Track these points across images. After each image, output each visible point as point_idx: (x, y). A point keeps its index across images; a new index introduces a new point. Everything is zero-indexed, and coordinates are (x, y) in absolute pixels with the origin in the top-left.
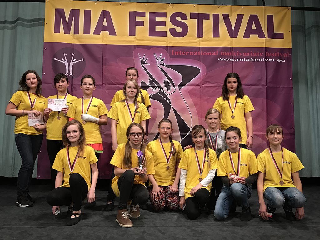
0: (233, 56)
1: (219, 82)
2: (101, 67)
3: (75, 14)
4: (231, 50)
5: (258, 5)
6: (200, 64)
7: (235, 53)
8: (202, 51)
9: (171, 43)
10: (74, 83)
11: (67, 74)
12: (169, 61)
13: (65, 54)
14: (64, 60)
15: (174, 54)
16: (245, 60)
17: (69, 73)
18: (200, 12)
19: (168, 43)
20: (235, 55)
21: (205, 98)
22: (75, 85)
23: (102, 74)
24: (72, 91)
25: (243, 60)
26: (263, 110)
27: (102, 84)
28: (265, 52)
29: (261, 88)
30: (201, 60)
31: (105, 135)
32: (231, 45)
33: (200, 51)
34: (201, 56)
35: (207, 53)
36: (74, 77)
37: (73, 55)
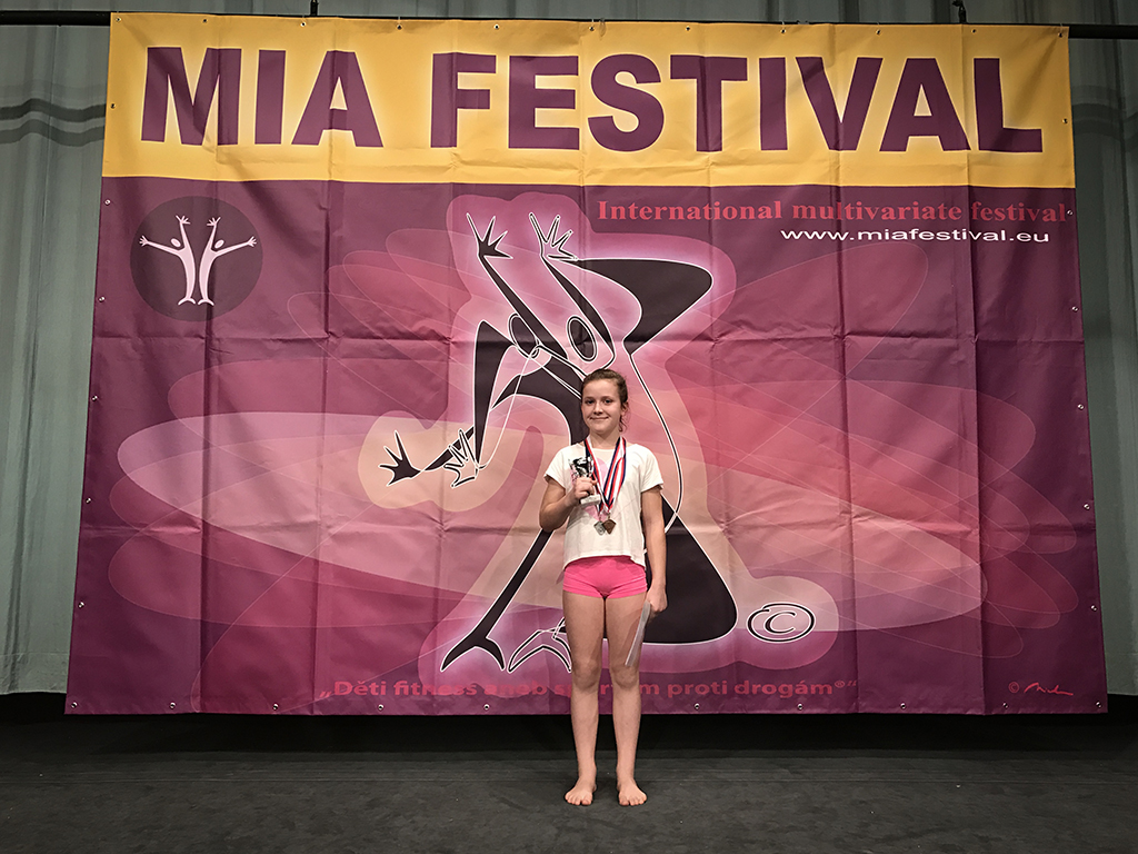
0: (839, 222)
1: (789, 325)
2: (323, 268)
3: (222, 65)
4: (834, 198)
5: (940, 18)
6: (711, 253)
7: (849, 208)
8: (717, 203)
9: (595, 172)
10: (217, 334)
11: (188, 298)
12: (588, 242)
13: (183, 221)
14: (177, 244)
15: (609, 214)
16: (890, 235)
17: (197, 294)
18: (709, 52)
19: (586, 173)
20: (849, 217)
21: (732, 388)
22: (218, 339)
23: (327, 296)
24: (208, 365)
25: (883, 236)
26: (964, 435)
27: (323, 334)
28: (970, 205)
29: (956, 349)
30: (715, 238)
31: (334, 537)
32: (834, 179)
33: (709, 202)
34: (714, 225)
35: (739, 211)
36: (215, 311)
37: (212, 224)
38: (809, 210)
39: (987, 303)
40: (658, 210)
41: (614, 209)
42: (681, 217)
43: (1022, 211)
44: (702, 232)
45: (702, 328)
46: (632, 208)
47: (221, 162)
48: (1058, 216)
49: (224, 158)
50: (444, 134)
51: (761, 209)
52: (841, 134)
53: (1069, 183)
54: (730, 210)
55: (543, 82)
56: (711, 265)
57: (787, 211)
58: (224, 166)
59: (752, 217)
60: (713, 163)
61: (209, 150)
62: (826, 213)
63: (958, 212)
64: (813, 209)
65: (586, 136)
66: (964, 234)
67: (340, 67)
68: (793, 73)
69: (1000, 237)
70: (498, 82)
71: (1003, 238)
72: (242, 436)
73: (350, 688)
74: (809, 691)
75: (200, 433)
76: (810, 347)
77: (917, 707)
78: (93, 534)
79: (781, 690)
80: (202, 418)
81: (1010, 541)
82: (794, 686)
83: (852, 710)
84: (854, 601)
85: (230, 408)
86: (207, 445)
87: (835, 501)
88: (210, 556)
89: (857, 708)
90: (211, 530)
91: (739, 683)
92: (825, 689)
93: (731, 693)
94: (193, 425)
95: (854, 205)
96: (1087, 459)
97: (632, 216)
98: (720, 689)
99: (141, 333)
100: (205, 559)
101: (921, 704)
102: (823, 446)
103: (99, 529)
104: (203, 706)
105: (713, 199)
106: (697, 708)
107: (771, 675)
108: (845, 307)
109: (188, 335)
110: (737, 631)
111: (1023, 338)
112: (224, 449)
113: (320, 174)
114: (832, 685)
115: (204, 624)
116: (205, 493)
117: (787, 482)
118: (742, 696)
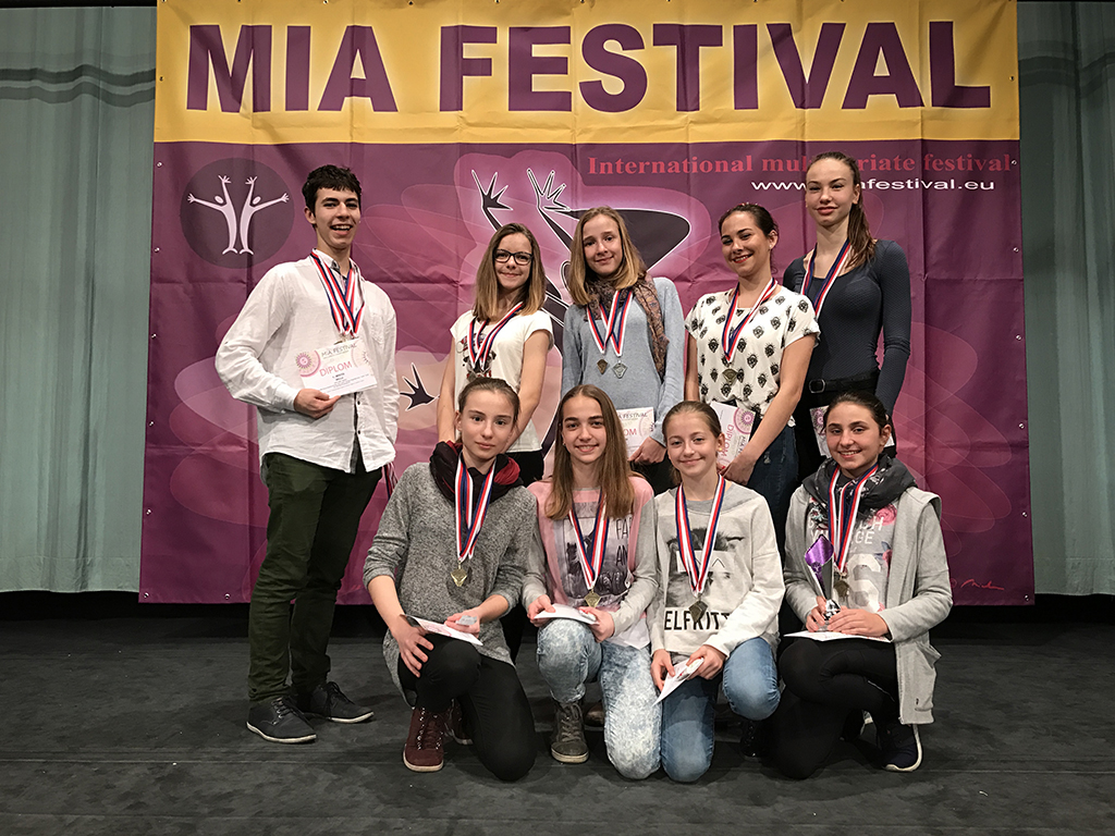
3: (255, 40)
4: (800, 153)
8: (695, 158)
9: (585, 131)
11: (231, 247)
12: (580, 195)
13: (225, 181)
14: (221, 201)
15: (598, 169)
17: (238, 245)
18: (688, 21)
19: (578, 132)
28: (923, 157)
30: (692, 188)
32: (800, 135)
33: (688, 157)
34: (692, 177)
35: (714, 165)
36: (255, 260)
37: (250, 183)
38: (777, 164)
39: (937, 245)
40: (642, 165)
41: (603, 165)
42: (662, 170)
43: (970, 161)
44: (679, 184)
45: (680, 271)
46: (619, 163)
47: (257, 128)
48: (1003, 165)
49: (259, 124)
50: (451, 99)
51: (733, 163)
52: (807, 94)
53: (1014, 135)
54: (706, 165)
55: (539, 51)
56: (689, 213)
57: (757, 165)
58: (260, 132)
59: (726, 170)
60: (691, 122)
61: (246, 116)
62: (792, 166)
63: (912, 163)
65: (578, 99)
66: (917, 183)
67: (358, 40)
68: (764, 39)
69: (949, 185)
71: (953, 187)
81: (954, 456)
96: (1023, 384)
97: (619, 171)
100: (251, 474)
103: (161, 448)
105: (691, 154)
109: (231, 280)
111: (968, 277)
113: (344, 138)
115: (252, 528)
116: (250, 418)
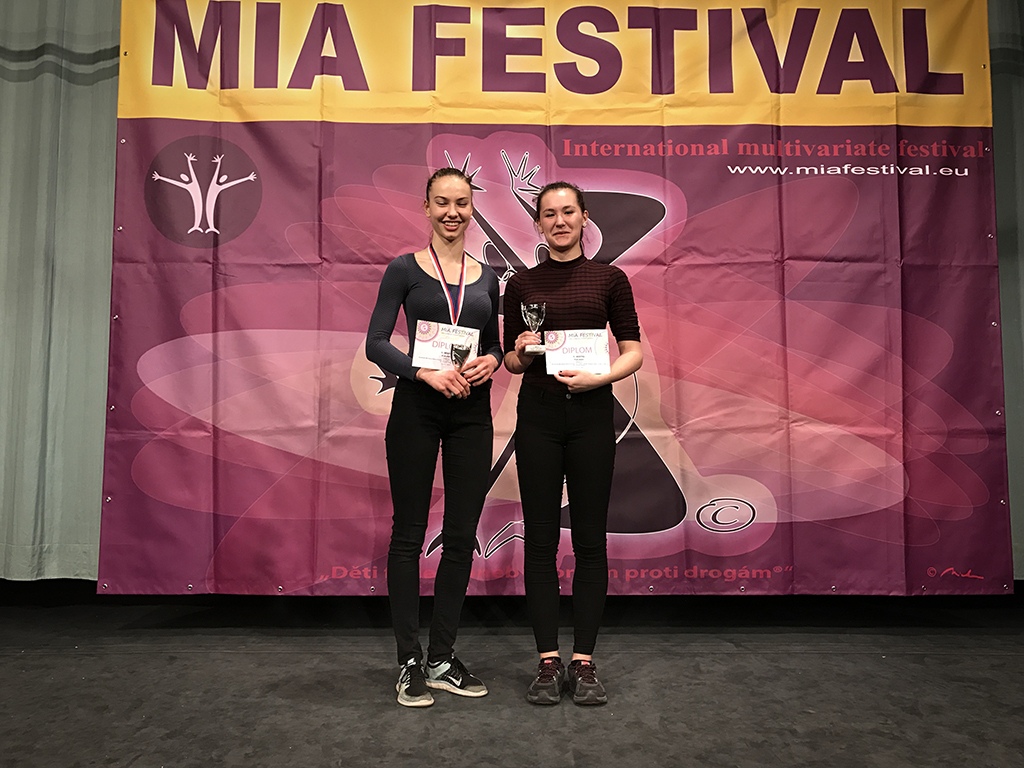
0: (780, 158)
1: (735, 251)
2: (317, 201)
3: (223, 15)
4: (775, 137)
6: (664, 187)
7: (788, 145)
8: (670, 141)
9: (559, 113)
10: (222, 259)
11: (196, 227)
13: (190, 158)
14: (187, 179)
15: (572, 151)
16: (826, 170)
17: (204, 224)
18: (663, 4)
19: (552, 114)
20: (788, 154)
21: (683, 308)
22: (224, 264)
23: (320, 225)
24: (215, 287)
25: (819, 171)
26: (889, 348)
27: (319, 260)
28: (898, 143)
29: (885, 272)
30: (668, 171)
31: (329, 439)
32: (775, 120)
33: (663, 140)
34: (667, 160)
35: (690, 148)
36: (220, 239)
37: (217, 161)
38: (752, 148)
39: (912, 230)
40: (617, 147)
41: (577, 147)
42: (638, 153)
43: (944, 148)
44: (657, 167)
45: (657, 254)
46: (594, 146)
47: (224, 105)
48: (977, 152)
49: (226, 101)
50: (424, 79)
51: (709, 147)
52: (782, 79)
53: (987, 122)
54: (682, 147)
55: (513, 32)
56: (665, 195)
57: (733, 148)
58: (226, 108)
59: (701, 153)
60: (667, 105)
61: (213, 93)
62: (768, 150)
63: (887, 149)
64: (756, 146)
65: (552, 80)
66: (892, 169)
67: (329, 18)
68: (739, 23)
69: (924, 171)
70: (472, 31)
71: (928, 173)
72: (247, 350)
73: (346, 571)
74: (751, 575)
75: (210, 348)
76: (753, 270)
77: (847, 589)
78: (117, 437)
79: (725, 574)
80: (210, 335)
81: (930, 443)
82: (737, 572)
83: (788, 592)
84: (790, 497)
85: (235, 325)
86: (215, 359)
87: (775, 408)
88: (221, 457)
89: (793, 589)
90: (221, 434)
91: (687, 569)
92: (765, 574)
93: (681, 577)
94: (202, 341)
95: (793, 143)
96: (1000, 370)
97: (594, 153)
98: (671, 573)
99: (155, 259)
100: (215, 460)
101: (850, 586)
102: (763, 359)
103: (121, 433)
104: (217, 588)
105: (666, 137)
106: (651, 590)
107: (716, 561)
108: (785, 235)
109: (197, 261)
110: (686, 522)
111: (943, 263)
112: (231, 362)
113: (315, 116)
114: (771, 570)
115: (216, 516)
116: (215, 400)
117: (732, 391)
118: (692, 581)
